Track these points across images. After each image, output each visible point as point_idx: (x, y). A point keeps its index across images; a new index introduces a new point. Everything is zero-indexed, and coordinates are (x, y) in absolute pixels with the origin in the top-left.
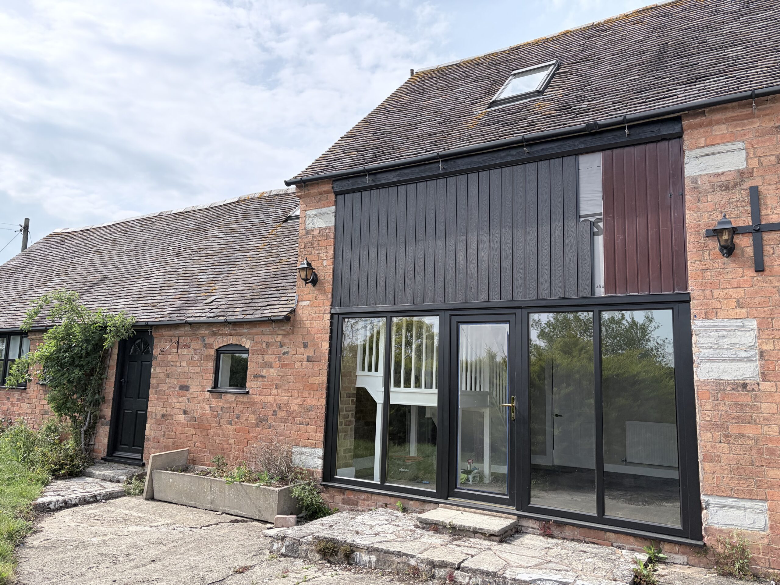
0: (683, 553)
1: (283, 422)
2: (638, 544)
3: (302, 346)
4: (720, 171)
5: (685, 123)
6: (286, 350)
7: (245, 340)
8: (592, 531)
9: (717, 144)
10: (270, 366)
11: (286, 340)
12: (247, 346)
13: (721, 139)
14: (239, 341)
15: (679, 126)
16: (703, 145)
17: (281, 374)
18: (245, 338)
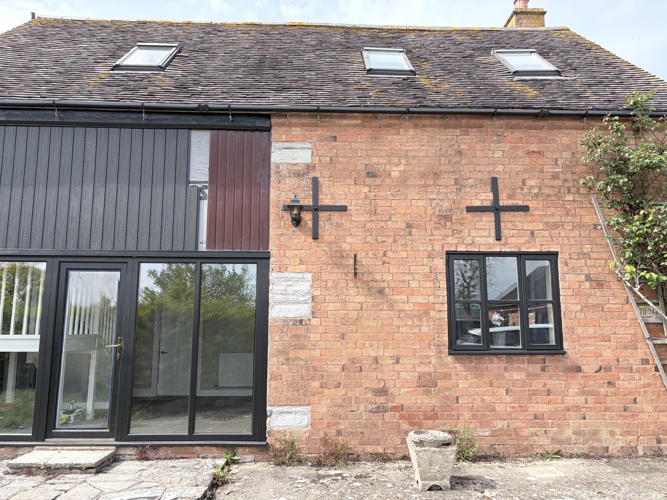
0: (252, 453)
2: (219, 452)
4: (295, 162)
5: (273, 120)
8: (182, 448)
9: (294, 141)
13: (297, 138)
15: (269, 122)
16: (284, 140)
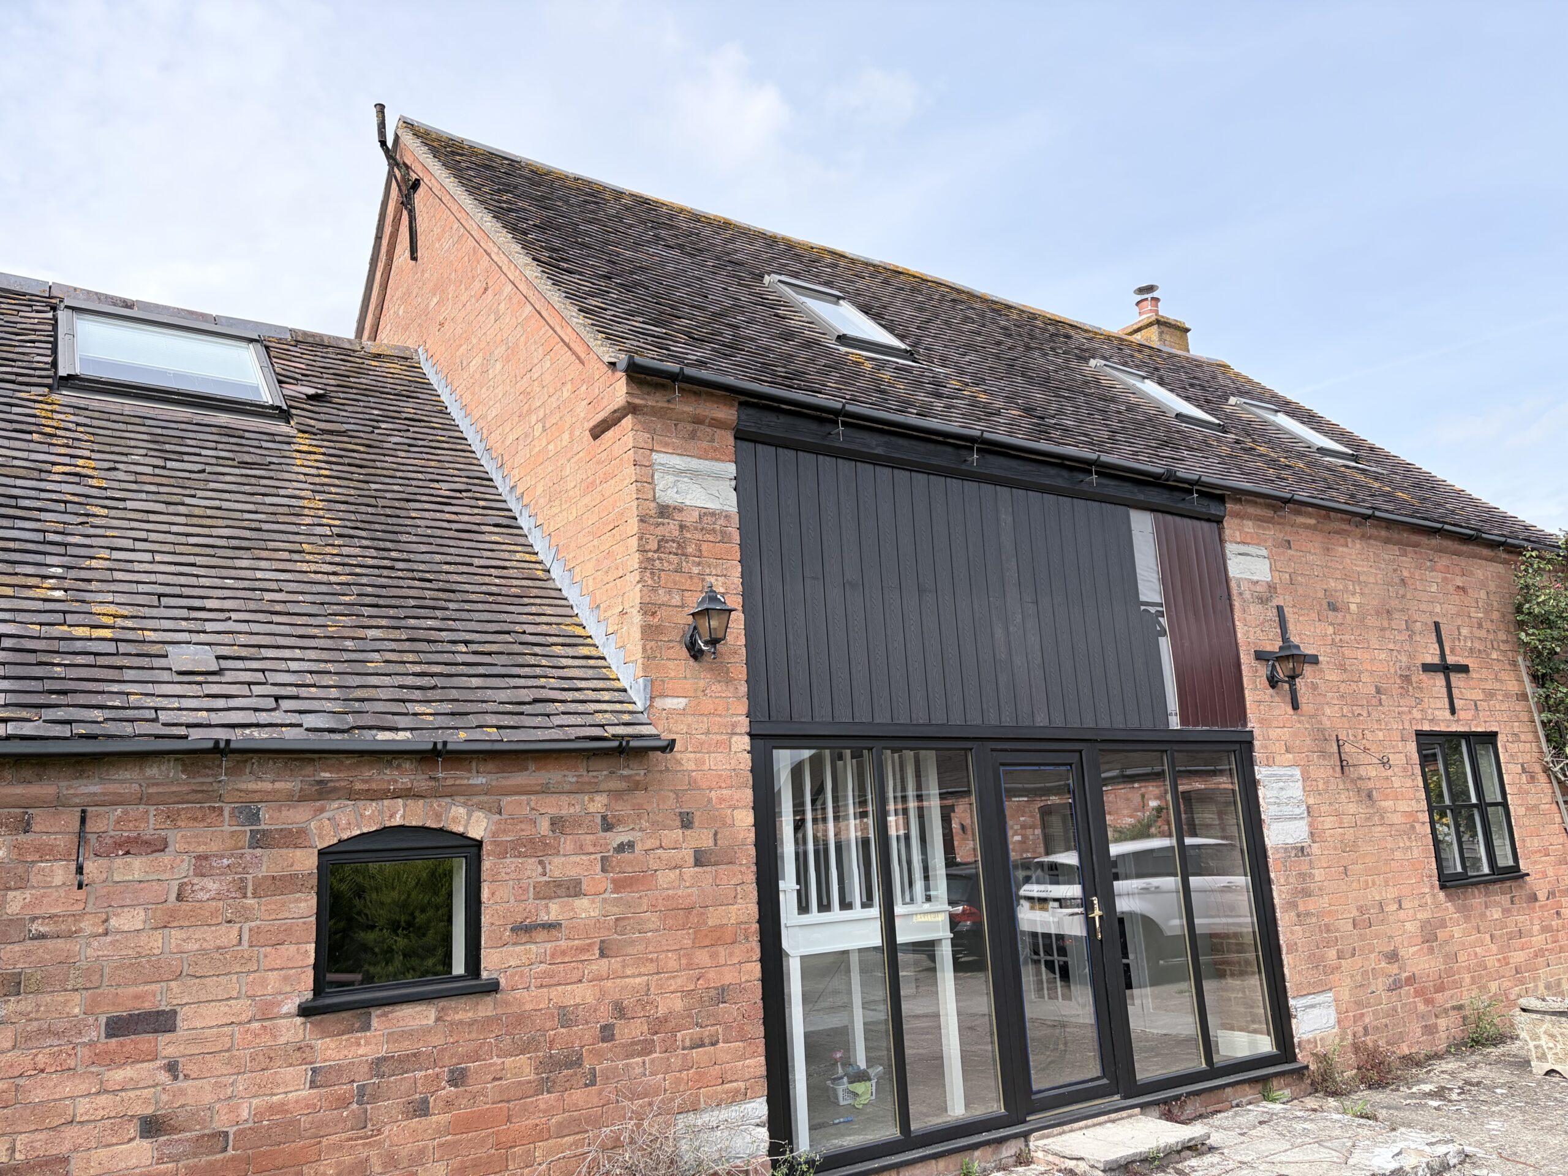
1: (639, 1055)
3: (678, 823)
4: (1255, 578)
5: (1227, 506)
6: (625, 838)
7: (462, 811)
9: (1248, 544)
10: (573, 889)
11: (623, 809)
12: (475, 833)
13: (1252, 538)
14: (438, 816)
15: (1222, 508)
16: (1238, 540)
17: (615, 910)
18: (465, 805)
